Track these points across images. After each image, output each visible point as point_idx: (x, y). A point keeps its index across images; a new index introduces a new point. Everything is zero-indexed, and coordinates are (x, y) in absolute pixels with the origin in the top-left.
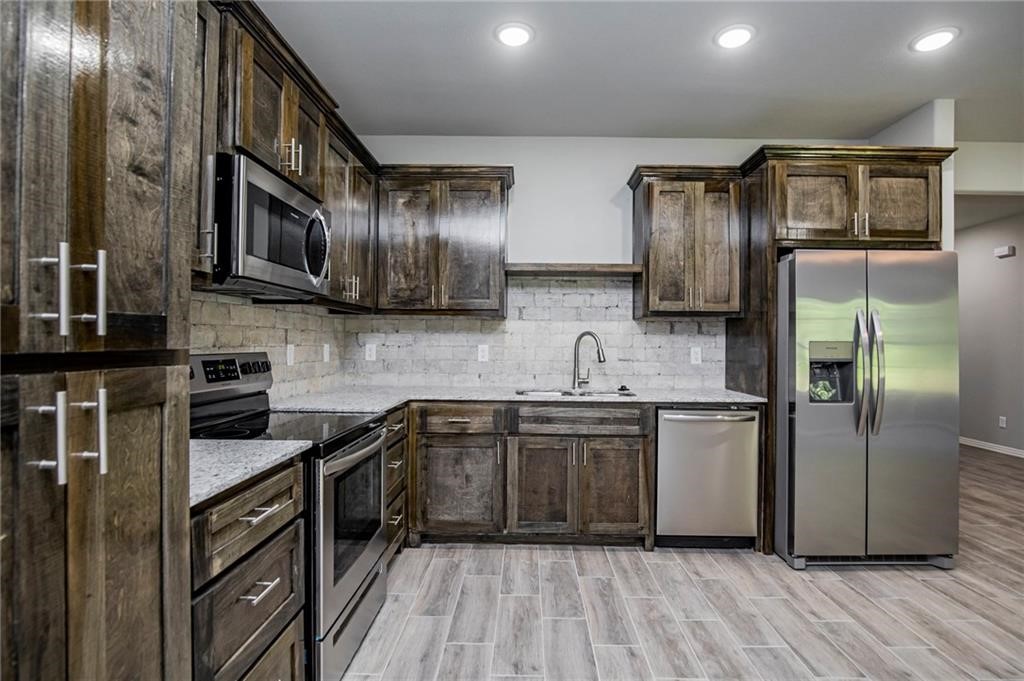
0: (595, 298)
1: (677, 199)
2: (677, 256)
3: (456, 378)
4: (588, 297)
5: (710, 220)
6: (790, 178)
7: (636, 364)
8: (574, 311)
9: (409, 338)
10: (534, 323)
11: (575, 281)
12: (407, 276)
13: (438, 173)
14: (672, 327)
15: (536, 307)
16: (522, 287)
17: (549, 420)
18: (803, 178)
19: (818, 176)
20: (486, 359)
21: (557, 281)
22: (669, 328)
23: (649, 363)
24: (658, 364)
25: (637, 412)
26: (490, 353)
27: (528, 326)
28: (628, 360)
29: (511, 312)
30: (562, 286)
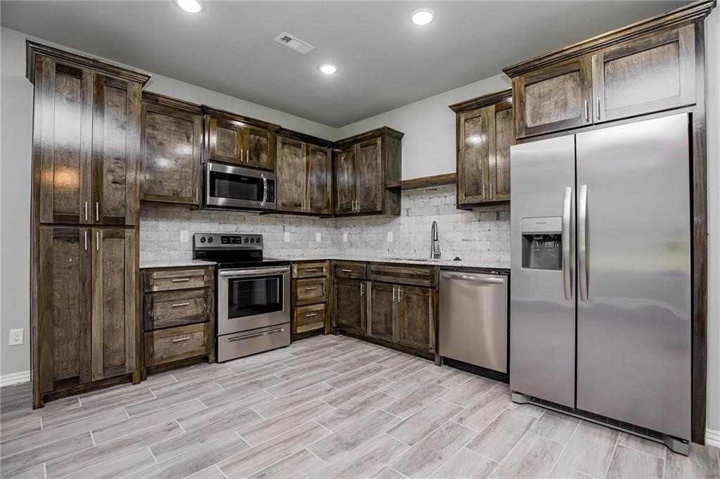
0: (447, 198)
1: (477, 122)
2: (477, 163)
3: (378, 251)
4: (443, 199)
5: (500, 132)
6: (527, 88)
7: (473, 242)
8: (435, 209)
9: (359, 230)
10: (415, 218)
11: (436, 189)
12: (345, 196)
13: (356, 140)
14: (498, 215)
15: (415, 208)
16: (409, 196)
17: (385, 274)
18: (539, 83)
19: (553, 77)
20: (392, 240)
21: (426, 190)
22: (496, 216)
23: (481, 242)
24: (489, 243)
25: (428, 271)
26: (393, 237)
27: (413, 219)
28: (468, 240)
29: (403, 212)
30: (429, 193)
